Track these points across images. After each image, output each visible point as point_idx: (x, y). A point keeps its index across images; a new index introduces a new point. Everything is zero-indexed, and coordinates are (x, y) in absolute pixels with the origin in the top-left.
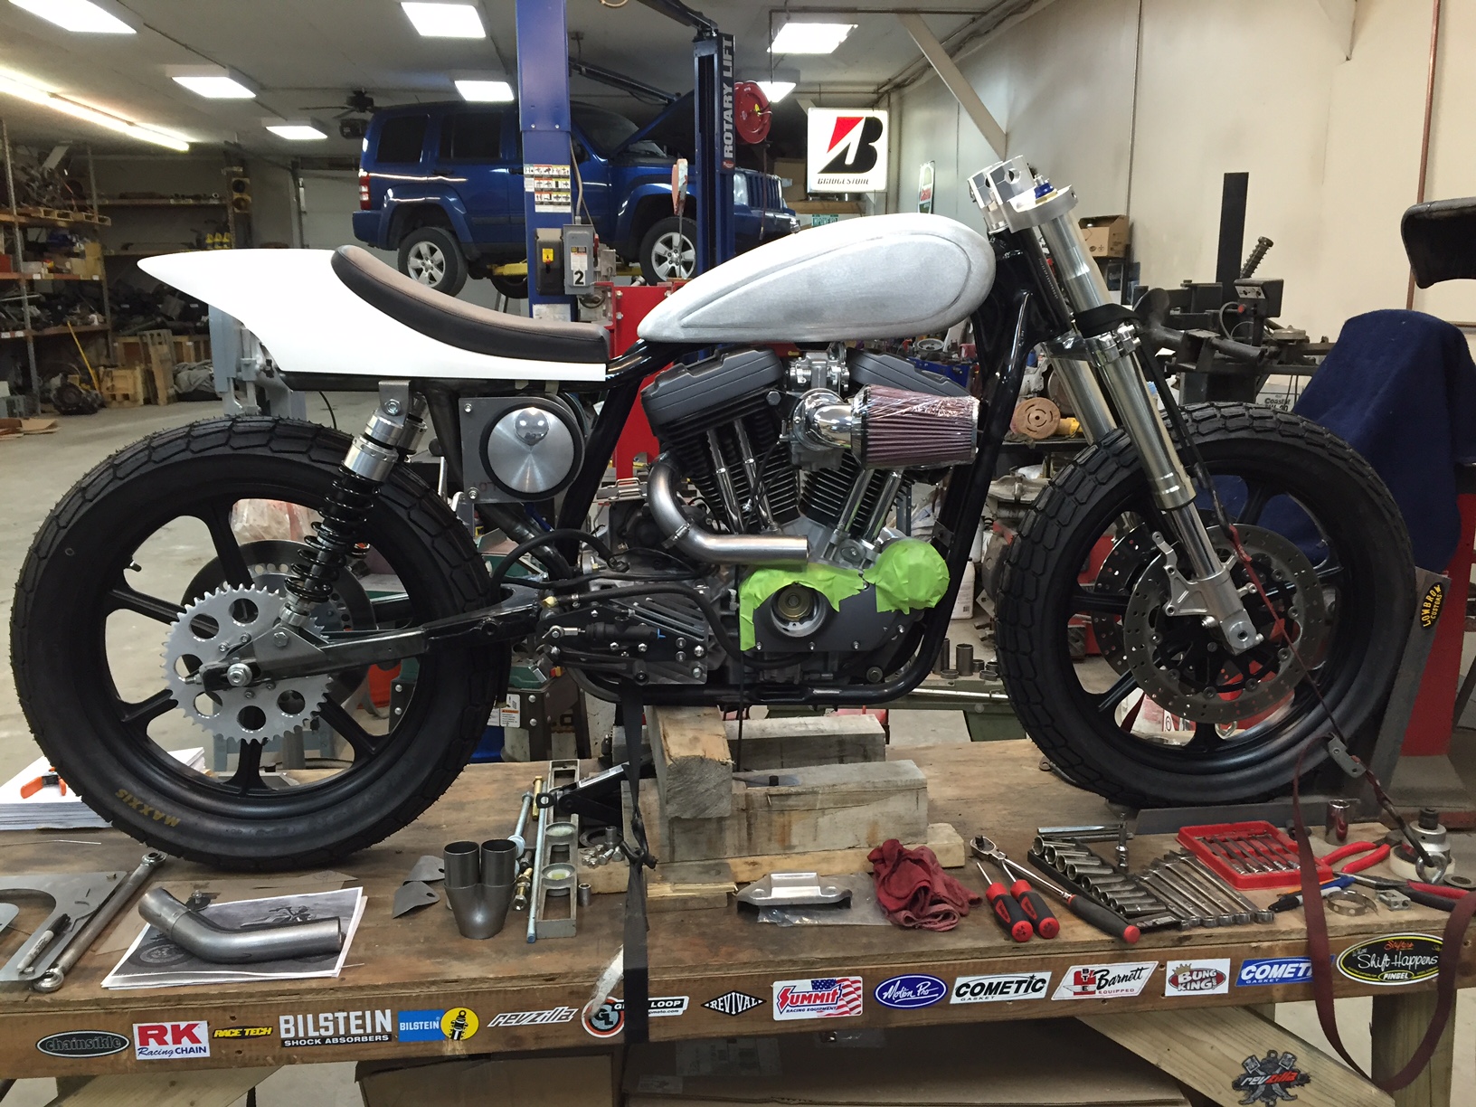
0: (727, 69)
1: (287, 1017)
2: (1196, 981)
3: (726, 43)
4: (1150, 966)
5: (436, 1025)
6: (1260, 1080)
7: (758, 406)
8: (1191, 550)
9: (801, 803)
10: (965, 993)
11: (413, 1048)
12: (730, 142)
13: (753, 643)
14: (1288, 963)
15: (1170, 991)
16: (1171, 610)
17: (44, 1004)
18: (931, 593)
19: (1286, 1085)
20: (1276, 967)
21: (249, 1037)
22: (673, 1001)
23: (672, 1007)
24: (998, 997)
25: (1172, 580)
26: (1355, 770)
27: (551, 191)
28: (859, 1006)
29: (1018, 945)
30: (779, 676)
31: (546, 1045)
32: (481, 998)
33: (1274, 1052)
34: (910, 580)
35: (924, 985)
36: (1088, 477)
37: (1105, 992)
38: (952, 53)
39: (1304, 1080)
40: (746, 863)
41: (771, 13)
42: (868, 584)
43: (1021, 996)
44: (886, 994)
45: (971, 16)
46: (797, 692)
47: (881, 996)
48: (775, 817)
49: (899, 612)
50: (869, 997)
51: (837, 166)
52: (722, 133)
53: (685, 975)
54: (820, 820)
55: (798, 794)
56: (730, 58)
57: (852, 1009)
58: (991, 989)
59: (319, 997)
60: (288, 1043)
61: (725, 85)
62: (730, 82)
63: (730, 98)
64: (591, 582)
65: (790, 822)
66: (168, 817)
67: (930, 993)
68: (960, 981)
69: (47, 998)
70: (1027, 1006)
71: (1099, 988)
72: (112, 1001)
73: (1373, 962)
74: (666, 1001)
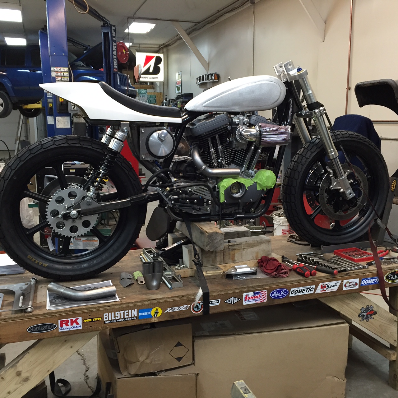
0: (114, 37)
1: (106, 314)
2: (350, 285)
3: (113, 28)
4: (340, 282)
5: (150, 313)
6: (365, 314)
7: (224, 130)
8: (337, 171)
9: (238, 247)
10: (293, 293)
11: (143, 321)
12: (116, 62)
13: (224, 200)
14: (373, 279)
15: (344, 289)
16: (332, 188)
17: (30, 316)
18: (272, 184)
19: (371, 315)
20: (370, 280)
21: (94, 321)
22: (216, 301)
23: (216, 303)
24: (302, 294)
25: (332, 179)
26: (384, 227)
27: (62, 76)
28: (266, 299)
29: (306, 278)
30: (228, 211)
31: (181, 317)
32: (163, 304)
33: (368, 306)
34: (266, 180)
35: (283, 292)
36: (309, 152)
37: (328, 290)
38: (189, 34)
39: (375, 313)
40: (223, 266)
41: (128, 18)
42: (254, 182)
43: (308, 293)
44: (273, 295)
45: (195, 23)
46: (232, 216)
47: (272, 296)
48: (231, 252)
49: (263, 190)
50: (268, 296)
51: (147, 72)
52: (113, 59)
53: (220, 293)
54: (243, 252)
55: (237, 245)
56: (115, 33)
57: (264, 300)
58: (300, 291)
59: (115, 307)
60: (106, 322)
61: (113, 43)
62: (115, 42)
63: (115, 47)
64: (174, 185)
65: (235, 253)
66: (44, 264)
67: (284, 294)
68: (292, 290)
69: (31, 314)
70: (309, 295)
71: (327, 289)
72: (52, 313)
73: (393, 277)
74: (214, 301)
